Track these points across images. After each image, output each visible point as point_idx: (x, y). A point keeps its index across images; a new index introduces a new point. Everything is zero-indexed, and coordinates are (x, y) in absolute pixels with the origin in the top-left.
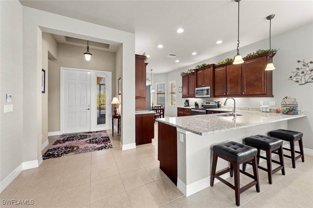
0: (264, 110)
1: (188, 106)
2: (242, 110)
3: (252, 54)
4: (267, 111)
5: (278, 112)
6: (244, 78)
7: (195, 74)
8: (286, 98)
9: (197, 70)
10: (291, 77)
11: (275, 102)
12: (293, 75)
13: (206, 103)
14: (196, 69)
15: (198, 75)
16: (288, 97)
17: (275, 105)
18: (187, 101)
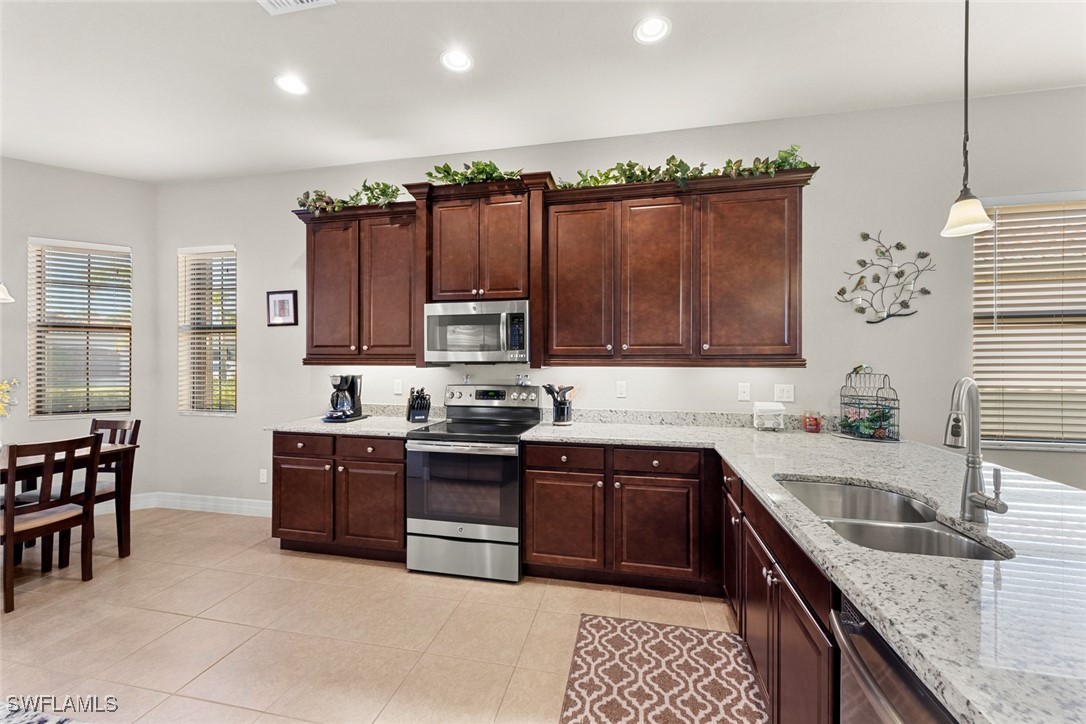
0: (769, 424)
1: (357, 413)
2: (664, 426)
3: (748, 164)
4: (763, 424)
5: (814, 426)
6: (706, 275)
7: (422, 214)
8: (856, 371)
9: (430, 195)
10: (842, 292)
11: (792, 386)
12: (850, 285)
13: (483, 395)
14: (431, 187)
15: (436, 225)
16: (864, 366)
17: (792, 400)
18: (349, 386)
